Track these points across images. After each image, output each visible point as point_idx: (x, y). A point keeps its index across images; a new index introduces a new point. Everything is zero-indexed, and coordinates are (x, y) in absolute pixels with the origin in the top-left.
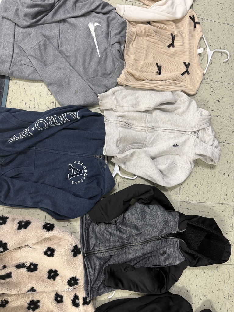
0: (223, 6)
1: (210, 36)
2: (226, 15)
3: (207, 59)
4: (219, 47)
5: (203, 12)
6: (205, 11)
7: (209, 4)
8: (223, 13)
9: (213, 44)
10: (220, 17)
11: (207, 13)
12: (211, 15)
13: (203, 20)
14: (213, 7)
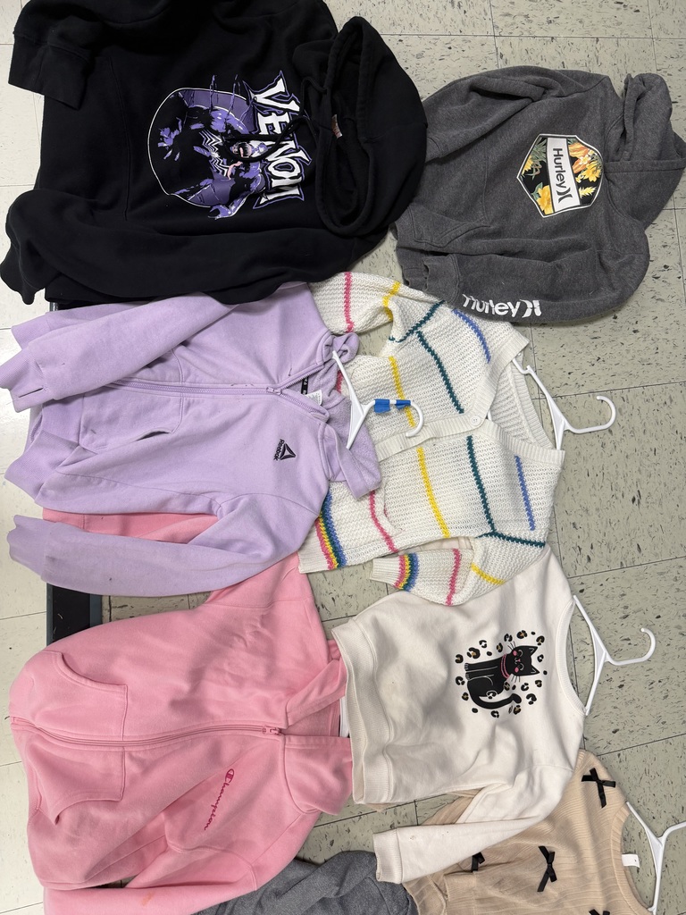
0: (667, 686)
1: (647, 790)
2: (680, 708)
3: (651, 860)
4: (677, 812)
5: (615, 732)
6: (620, 727)
7: (628, 699)
8: (670, 706)
9: (659, 808)
10: (664, 723)
11: (628, 728)
12: (638, 728)
13: (619, 755)
14: (639, 703)
